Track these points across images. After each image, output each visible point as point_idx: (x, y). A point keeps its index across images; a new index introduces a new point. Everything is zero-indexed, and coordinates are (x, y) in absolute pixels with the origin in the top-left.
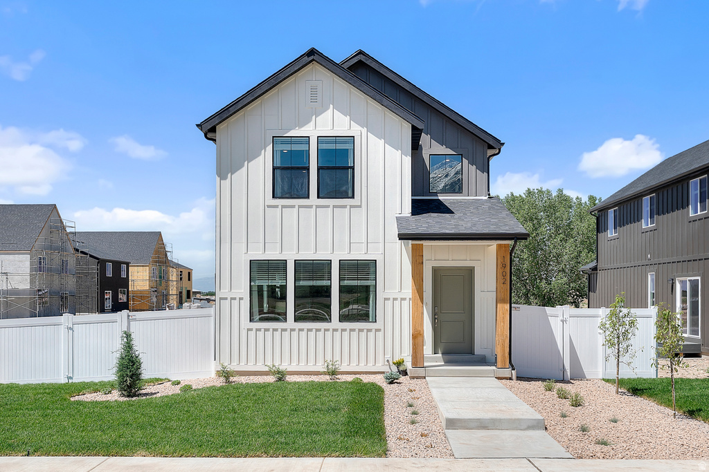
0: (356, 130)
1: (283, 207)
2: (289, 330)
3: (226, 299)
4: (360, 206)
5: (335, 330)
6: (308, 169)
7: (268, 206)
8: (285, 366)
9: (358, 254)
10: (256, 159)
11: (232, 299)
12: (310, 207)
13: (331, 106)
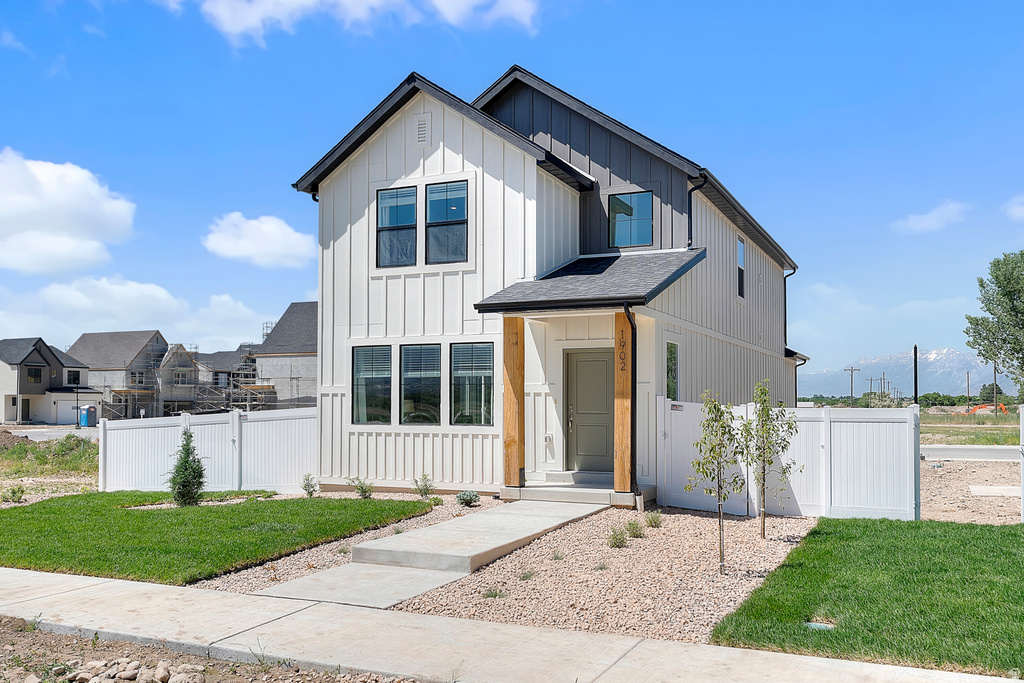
0: (469, 171)
1: (388, 277)
2: (393, 435)
3: (327, 395)
4: (475, 272)
5: (445, 436)
6: (414, 227)
7: (373, 278)
8: (371, 481)
9: (471, 336)
10: (360, 221)
11: (334, 395)
12: (418, 276)
13: (441, 143)
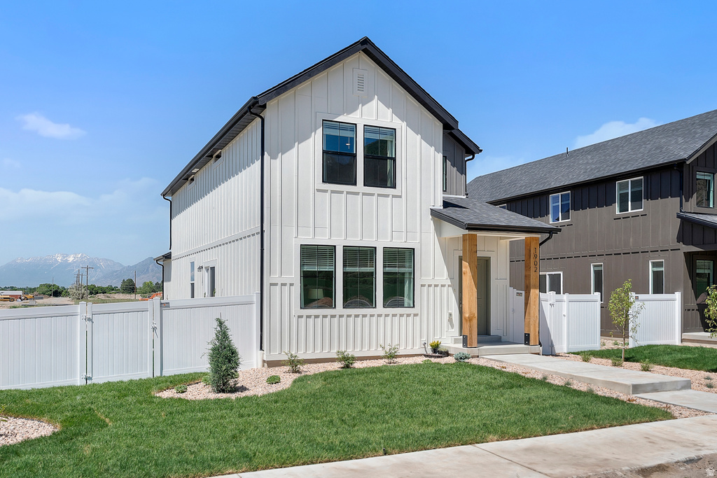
0: (397, 123)
1: (333, 192)
2: (338, 316)
3: (276, 284)
4: (400, 197)
5: (379, 316)
6: (355, 156)
7: (318, 190)
9: (399, 243)
10: (307, 141)
11: (282, 285)
12: (357, 194)
13: (376, 97)
